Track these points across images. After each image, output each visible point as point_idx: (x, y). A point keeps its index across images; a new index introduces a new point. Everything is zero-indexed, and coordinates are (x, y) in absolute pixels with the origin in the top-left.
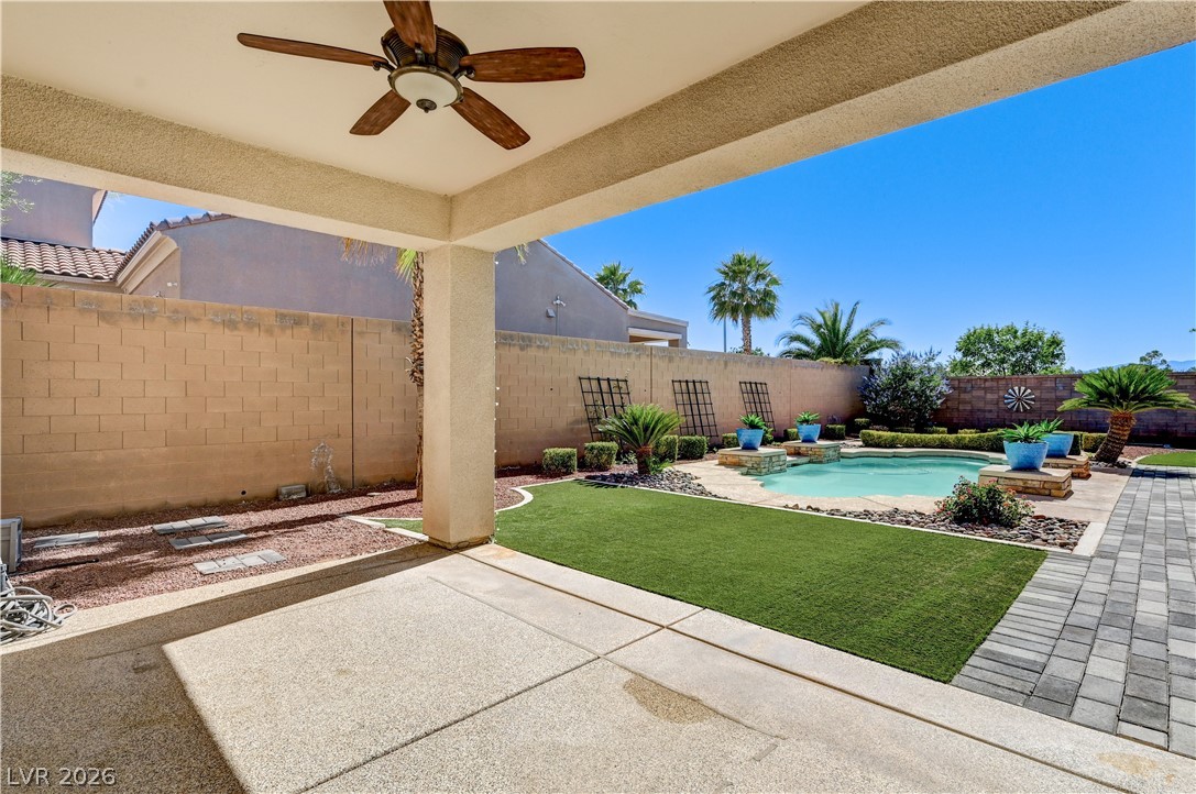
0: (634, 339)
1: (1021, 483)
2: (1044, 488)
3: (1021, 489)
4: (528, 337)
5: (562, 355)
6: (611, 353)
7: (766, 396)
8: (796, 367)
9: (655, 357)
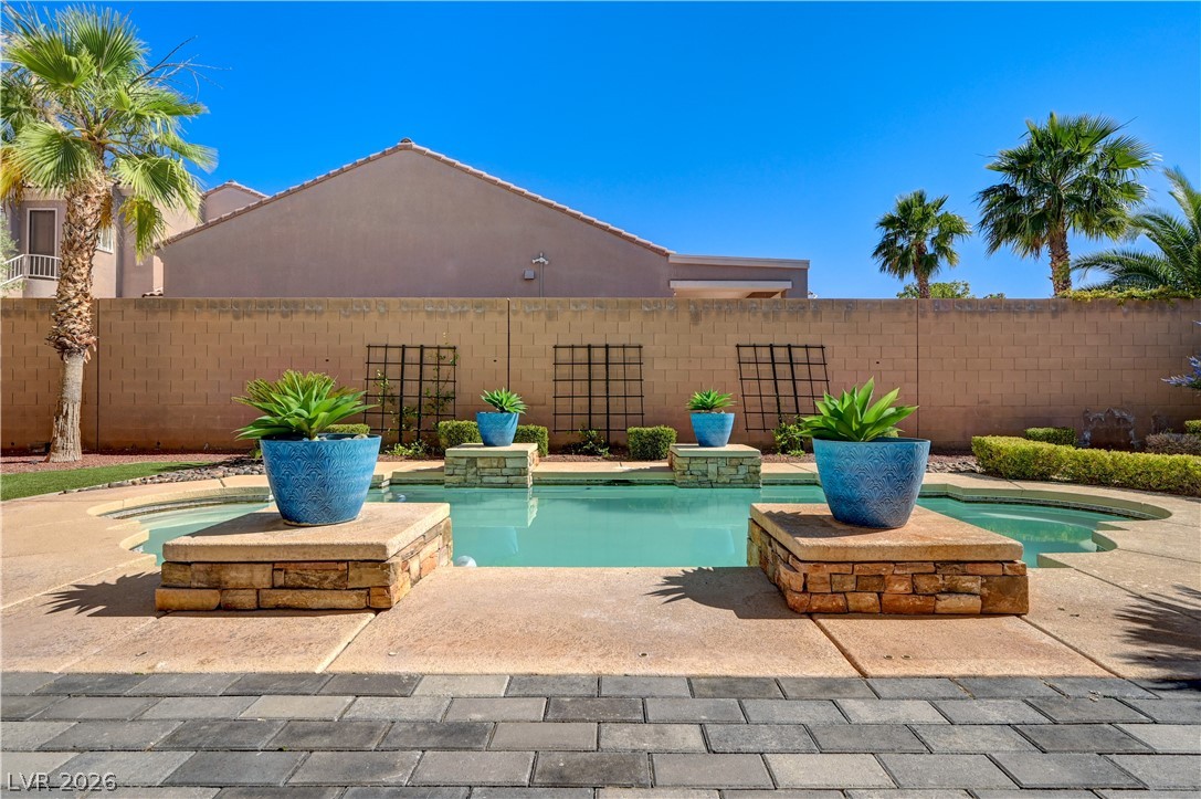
4: (294, 302)
5: (343, 319)
6: (429, 314)
7: (817, 371)
8: (938, 314)
9: (516, 313)
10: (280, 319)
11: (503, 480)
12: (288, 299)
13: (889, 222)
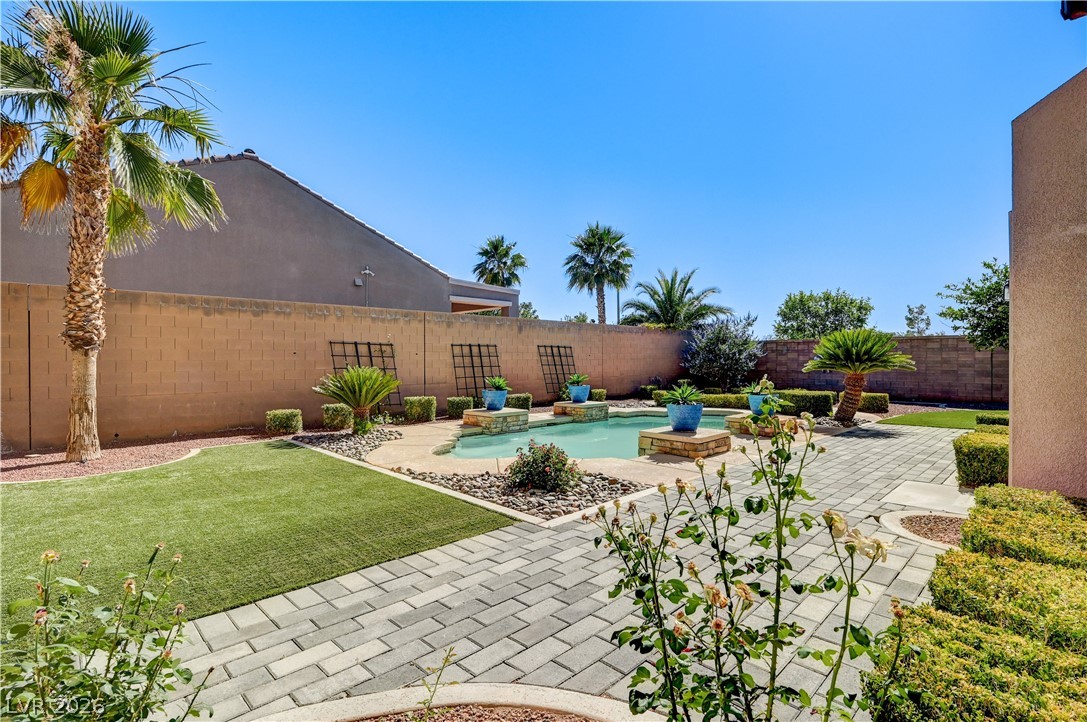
0: (456, 307)
1: (668, 444)
2: (685, 450)
3: (668, 450)
4: (264, 303)
5: (308, 320)
6: (373, 319)
7: (570, 359)
8: (609, 332)
9: (429, 322)
10: (252, 318)
11: (518, 428)
12: (259, 300)
13: (485, 253)
